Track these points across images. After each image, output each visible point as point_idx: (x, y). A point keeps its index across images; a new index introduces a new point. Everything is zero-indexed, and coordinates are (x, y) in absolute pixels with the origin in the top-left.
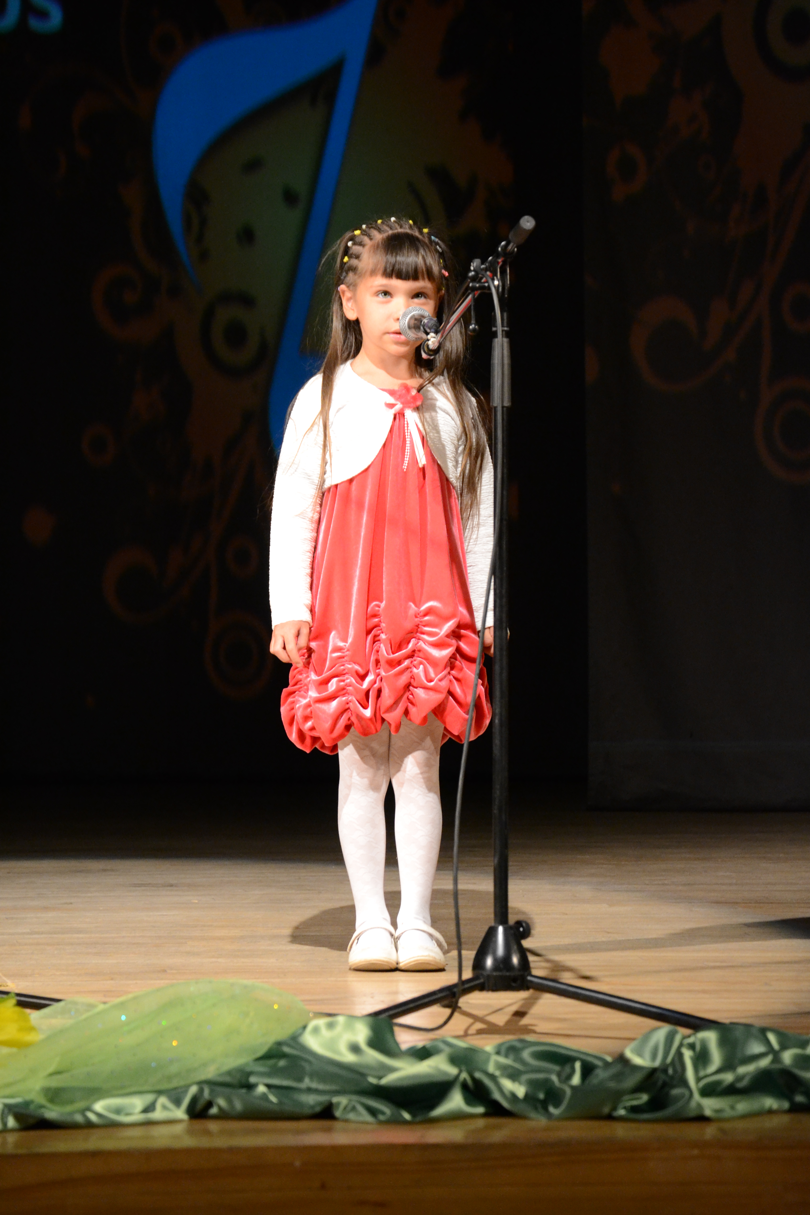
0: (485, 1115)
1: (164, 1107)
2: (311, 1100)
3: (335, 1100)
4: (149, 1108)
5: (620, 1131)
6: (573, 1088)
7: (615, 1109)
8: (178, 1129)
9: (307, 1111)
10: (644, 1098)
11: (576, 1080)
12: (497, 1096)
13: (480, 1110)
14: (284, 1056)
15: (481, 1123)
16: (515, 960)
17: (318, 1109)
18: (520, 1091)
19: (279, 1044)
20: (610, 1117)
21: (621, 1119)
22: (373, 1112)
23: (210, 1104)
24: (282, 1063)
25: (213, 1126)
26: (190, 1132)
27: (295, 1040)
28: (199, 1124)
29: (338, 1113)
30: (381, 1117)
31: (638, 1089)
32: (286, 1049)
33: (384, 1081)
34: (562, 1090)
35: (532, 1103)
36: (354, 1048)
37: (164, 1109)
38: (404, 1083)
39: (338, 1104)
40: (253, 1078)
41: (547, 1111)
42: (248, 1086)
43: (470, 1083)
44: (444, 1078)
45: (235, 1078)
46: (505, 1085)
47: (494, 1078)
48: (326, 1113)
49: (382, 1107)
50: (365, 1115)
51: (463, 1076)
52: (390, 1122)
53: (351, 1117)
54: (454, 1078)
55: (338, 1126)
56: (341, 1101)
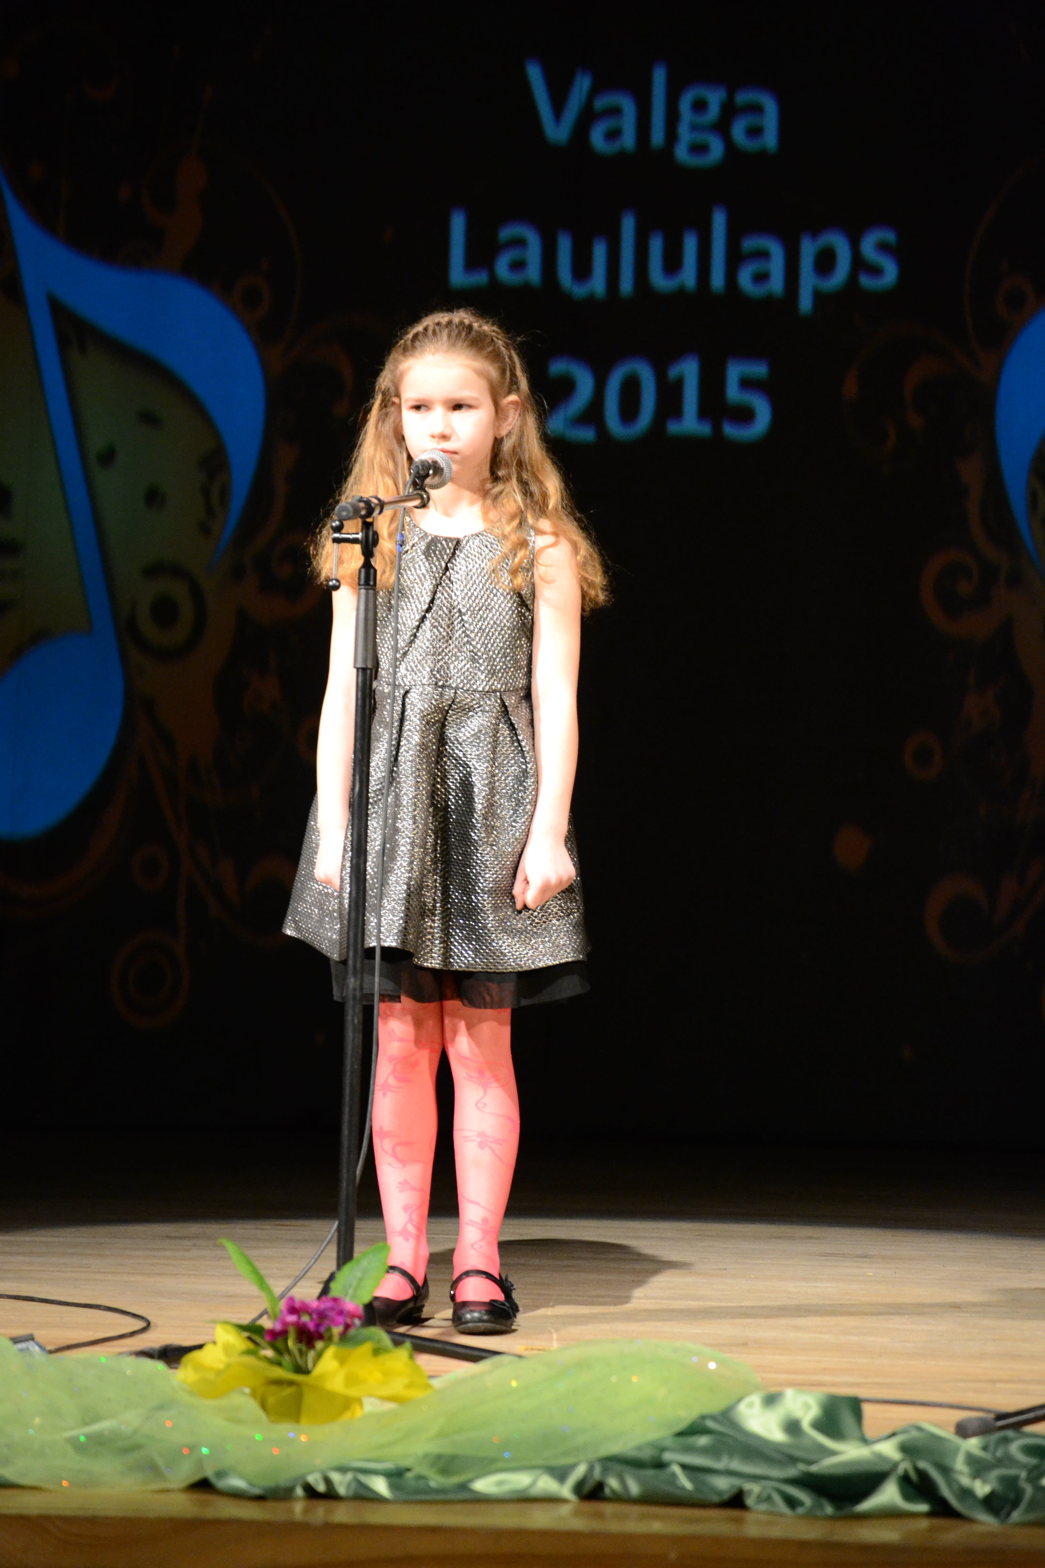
0: (930, 1515)
2: (723, 1484)
3: (747, 1486)
4: (534, 1484)
6: (1039, 1489)
9: (716, 1499)
12: (945, 1492)
13: (924, 1508)
14: (706, 1431)
15: (924, 1524)
17: (726, 1496)
18: (982, 1489)
19: (704, 1417)
22: (792, 1502)
23: (600, 1485)
24: (703, 1441)
25: (609, 1509)
26: (577, 1513)
27: (727, 1416)
28: (587, 1506)
29: (750, 1501)
30: (800, 1511)
32: (710, 1424)
33: (814, 1468)
34: (1029, 1490)
35: (991, 1503)
36: (792, 1427)
37: (546, 1484)
38: (839, 1471)
39: (750, 1492)
40: (667, 1456)
41: (1008, 1515)
42: (660, 1465)
43: (913, 1476)
44: (885, 1467)
45: (647, 1454)
46: (965, 1481)
47: (946, 1471)
48: (737, 1501)
49: (805, 1497)
50: (781, 1506)
51: (905, 1466)
52: (810, 1516)
53: (763, 1507)
54: (895, 1465)
55: (749, 1517)
56: (754, 1489)
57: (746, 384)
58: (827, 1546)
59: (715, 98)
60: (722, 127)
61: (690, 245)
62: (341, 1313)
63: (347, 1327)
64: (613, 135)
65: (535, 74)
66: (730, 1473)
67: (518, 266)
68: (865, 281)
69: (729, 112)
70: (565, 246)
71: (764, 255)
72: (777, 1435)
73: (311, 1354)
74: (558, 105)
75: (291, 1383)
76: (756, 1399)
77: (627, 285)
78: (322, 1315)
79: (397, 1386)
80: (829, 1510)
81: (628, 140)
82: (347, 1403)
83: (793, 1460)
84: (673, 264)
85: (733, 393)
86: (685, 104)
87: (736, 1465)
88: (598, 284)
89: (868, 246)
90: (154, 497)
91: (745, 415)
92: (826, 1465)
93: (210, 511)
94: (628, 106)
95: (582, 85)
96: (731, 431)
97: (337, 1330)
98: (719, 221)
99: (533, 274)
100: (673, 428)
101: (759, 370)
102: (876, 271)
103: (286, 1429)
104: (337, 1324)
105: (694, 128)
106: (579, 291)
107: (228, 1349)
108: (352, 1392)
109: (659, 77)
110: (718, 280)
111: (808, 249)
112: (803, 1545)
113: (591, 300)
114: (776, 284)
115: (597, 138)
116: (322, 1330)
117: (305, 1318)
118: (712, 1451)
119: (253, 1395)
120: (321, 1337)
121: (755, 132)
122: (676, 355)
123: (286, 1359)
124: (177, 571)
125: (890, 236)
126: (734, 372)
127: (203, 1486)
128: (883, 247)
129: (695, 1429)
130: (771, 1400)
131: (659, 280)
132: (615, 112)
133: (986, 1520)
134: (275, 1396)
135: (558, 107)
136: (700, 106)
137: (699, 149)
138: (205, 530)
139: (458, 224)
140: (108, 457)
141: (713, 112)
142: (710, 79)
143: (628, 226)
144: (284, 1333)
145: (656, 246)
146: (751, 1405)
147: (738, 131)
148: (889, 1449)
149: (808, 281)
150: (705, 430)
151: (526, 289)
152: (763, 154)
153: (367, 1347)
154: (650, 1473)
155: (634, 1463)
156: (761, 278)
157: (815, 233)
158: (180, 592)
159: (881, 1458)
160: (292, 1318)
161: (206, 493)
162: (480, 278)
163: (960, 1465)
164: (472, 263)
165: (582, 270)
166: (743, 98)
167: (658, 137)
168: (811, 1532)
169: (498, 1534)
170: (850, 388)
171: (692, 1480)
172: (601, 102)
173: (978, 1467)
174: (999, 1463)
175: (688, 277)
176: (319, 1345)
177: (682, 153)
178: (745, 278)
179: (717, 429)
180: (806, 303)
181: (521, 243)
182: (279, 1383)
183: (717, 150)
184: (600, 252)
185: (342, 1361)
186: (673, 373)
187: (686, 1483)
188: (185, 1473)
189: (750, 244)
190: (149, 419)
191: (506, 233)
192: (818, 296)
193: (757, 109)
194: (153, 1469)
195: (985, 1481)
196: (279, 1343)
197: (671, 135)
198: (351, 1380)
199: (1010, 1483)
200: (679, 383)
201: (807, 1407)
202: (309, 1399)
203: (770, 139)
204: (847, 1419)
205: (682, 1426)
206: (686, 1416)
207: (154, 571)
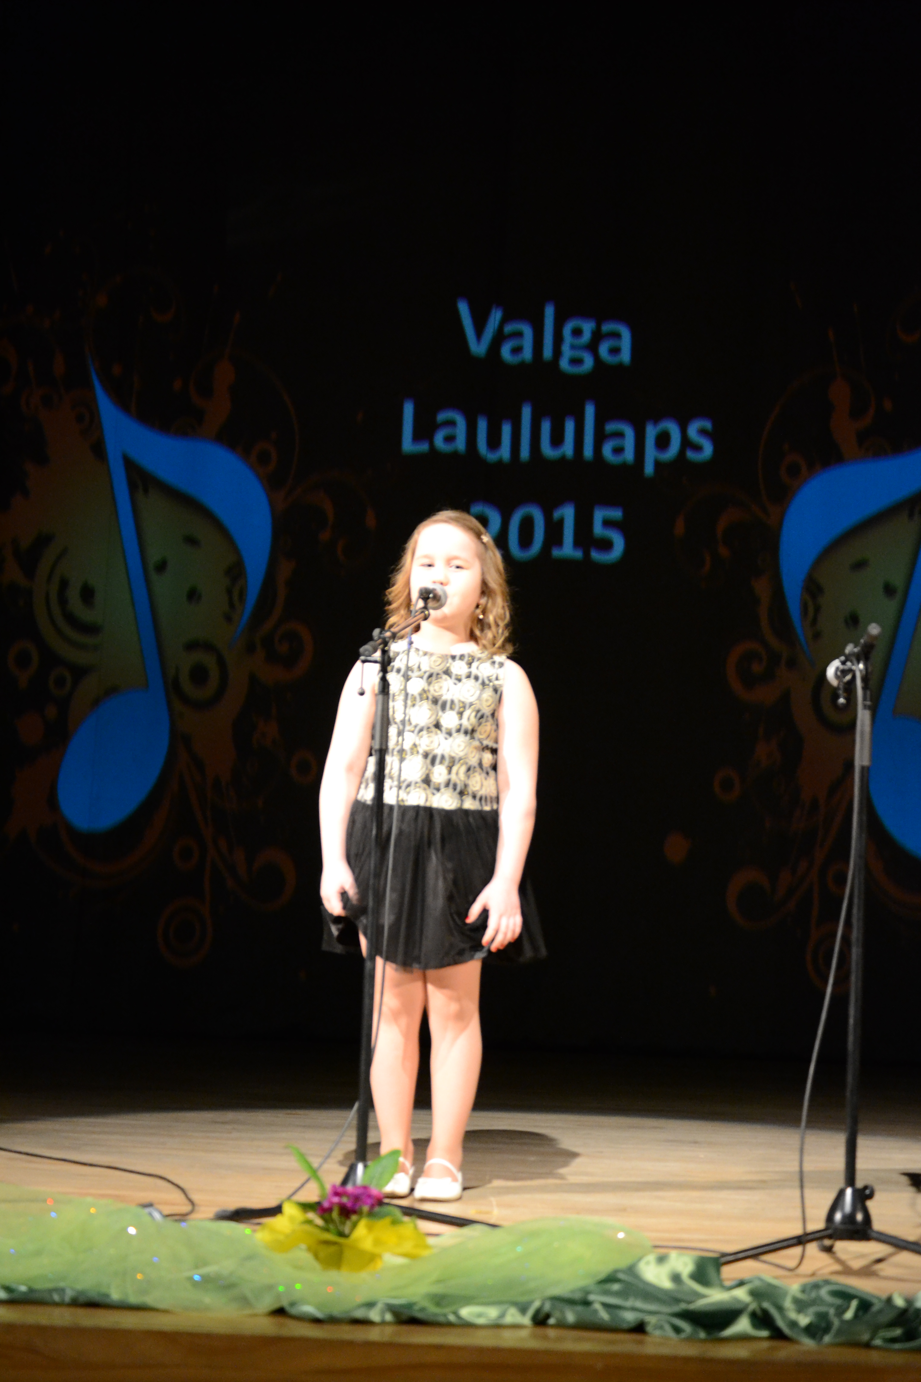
0: (771, 1338)
1: (513, 1315)
2: (630, 1317)
3: (647, 1318)
4: (502, 1315)
5: (874, 1357)
6: (843, 1322)
7: (872, 1338)
8: (524, 1333)
9: (625, 1326)
10: (898, 1332)
11: (849, 1315)
12: (780, 1323)
13: (765, 1333)
14: (618, 1280)
15: (765, 1344)
16: (859, 1217)
17: (633, 1325)
18: (804, 1320)
19: (616, 1271)
20: (867, 1346)
21: (877, 1348)
22: (677, 1330)
23: (548, 1316)
24: (616, 1287)
25: (552, 1333)
26: (534, 1336)
27: (631, 1270)
28: (540, 1331)
29: (649, 1329)
30: (683, 1336)
31: (892, 1324)
32: (621, 1276)
33: (692, 1307)
34: (836, 1323)
35: (811, 1331)
36: (676, 1278)
37: (512, 1316)
38: (707, 1309)
39: (649, 1323)
40: (592, 1297)
41: (821, 1338)
42: (586, 1303)
43: (759, 1312)
44: (738, 1306)
45: (577, 1296)
46: (793, 1315)
47: (780, 1309)
48: (640, 1328)
49: (686, 1326)
50: (670, 1333)
51: (753, 1306)
52: (690, 1339)
53: (658, 1333)
54: (747, 1305)
55: (648, 1339)
56: (652, 1320)
57: (607, 523)
58: (702, 1360)
59: (588, 327)
60: (593, 347)
61: (570, 427)
62: (369, 1196)
63: (372, 1206)
64: (517, 350)
65: (463, 308)
66: (634, 1309)
67: (450, 439)
68: (691, 455)
69: (597, 337)
70: (482, 426)
71: (620, 435)
72: (667, 1284)
73: (348, 1224)
74: (479, 330)
75: (335, 1243)
76: (651, 1258)
77: (525, 453)
78: (356, 1198)
79: (408, 1246)
80: (702, 1335)
81: (527, 354)
82: (372, 1258)
83: (677, 1301)
84: (557, 440)
85: (598, 530)
86: (567, 331)
87: (639, 1304)
88: (505, 452)
89: (693, 431)
90: (193, 595)
91: (606, 545)
92: (700, 1304)
93: (232, 605)
94: (527, 331)
95: (496, 316)
96: (596, 556)
97: (366, 1208)
98: (590, 411)
99: (460, 444)
100: (556, 553)
101: (616, 514)
102: (698, 448)
103: (333, 1275)
104: (366, 1203)
105: (573, 347)
106: (492, 457)
107: (292, 1219)
108: (376, 1250)
109: (549, 312)
110: (588, 452)
111: (651, 432)
112: (687, 1360)
113: (500, 463)
114: (629, 455)
115: (506, 352)
116: (357, 1208)
117: (345, 1200)
118: (623, 1294)
119: (309, 1249)
120: (354, 1212)
121: (615, 351)
122: (559, 503)
123: (331, 1227)
124: (208, 647)
125: (708, 425)
126: (599, 515)
127: (280, 1312)
128: (703, 432)
129: (611, 1279)
130: (661, 1260)
131: (547, 450)
132: (519, 335)
133: (808, 1343)
134: (325, 1251)
135: (479, 332)
136: (577, 332)
137: (576, 361)
138: (228, 619)
139: (408, 410)
140: (161, 567)
141: (587, 336)
142: (585, 315)
143: (526, 413)
144: (330, 1210)
145: (546, 427)
146: (648, 1263)
147: (603, 350)
148: (741, 1294)
149: (651, 453)
150: (578, 554)
151: (455, 455)
152: (620, 366)
153: (387, 1221)
154: (580, 1308)
155: (570, 1302)
156: (618, 451)
157: (656, 421)
158: (209, 661)
159: (737, 1300)
160: (336, 1200)
161: (229, 592)
162: (423, 447)
163: (788, 1304)
164: (417, 437)
165: (494, 442)
166: (607, 327)
167: (548, 353)
168: (690, 1351)
169: (482, 1350)
170: (680, 528)
171: (609, 1313)
172: (508, 329)
173: (801, 1306)
174: (813, 1302)
175: (568, 449)
176: (354, 1217)
177: (564, 364)
178: (607, 451)
179: (587, 554)
180: (649, 469)
181: (452, 423)
182: (327, 1243)
183: (589, 363)
184: (506, 430)
185: (370, 1228)
186: (557, 515)
187: (604, 1315)
188: (267, 1303)
189: (611, 427)
190: (191, 541)
191: (442, 416)
192: (658, 465)
193: (617, 336)
194: (244, 1301)
195: (806, 1315)
196: (326, 1215)
197: (557, 352)
198: (377, 1242)
199: (822, 1316)
200: (561, 522)
201: (686, 1265)
202: (347, 1254)
203: (625, 356)
204: (711, 1271)
205: (602, 1276)
206: (604, 1270)
207: (191, 646)
